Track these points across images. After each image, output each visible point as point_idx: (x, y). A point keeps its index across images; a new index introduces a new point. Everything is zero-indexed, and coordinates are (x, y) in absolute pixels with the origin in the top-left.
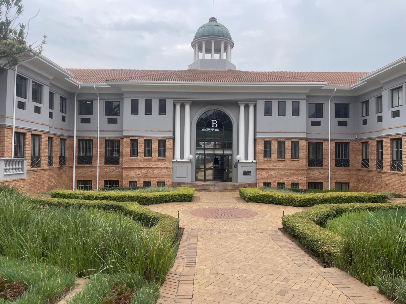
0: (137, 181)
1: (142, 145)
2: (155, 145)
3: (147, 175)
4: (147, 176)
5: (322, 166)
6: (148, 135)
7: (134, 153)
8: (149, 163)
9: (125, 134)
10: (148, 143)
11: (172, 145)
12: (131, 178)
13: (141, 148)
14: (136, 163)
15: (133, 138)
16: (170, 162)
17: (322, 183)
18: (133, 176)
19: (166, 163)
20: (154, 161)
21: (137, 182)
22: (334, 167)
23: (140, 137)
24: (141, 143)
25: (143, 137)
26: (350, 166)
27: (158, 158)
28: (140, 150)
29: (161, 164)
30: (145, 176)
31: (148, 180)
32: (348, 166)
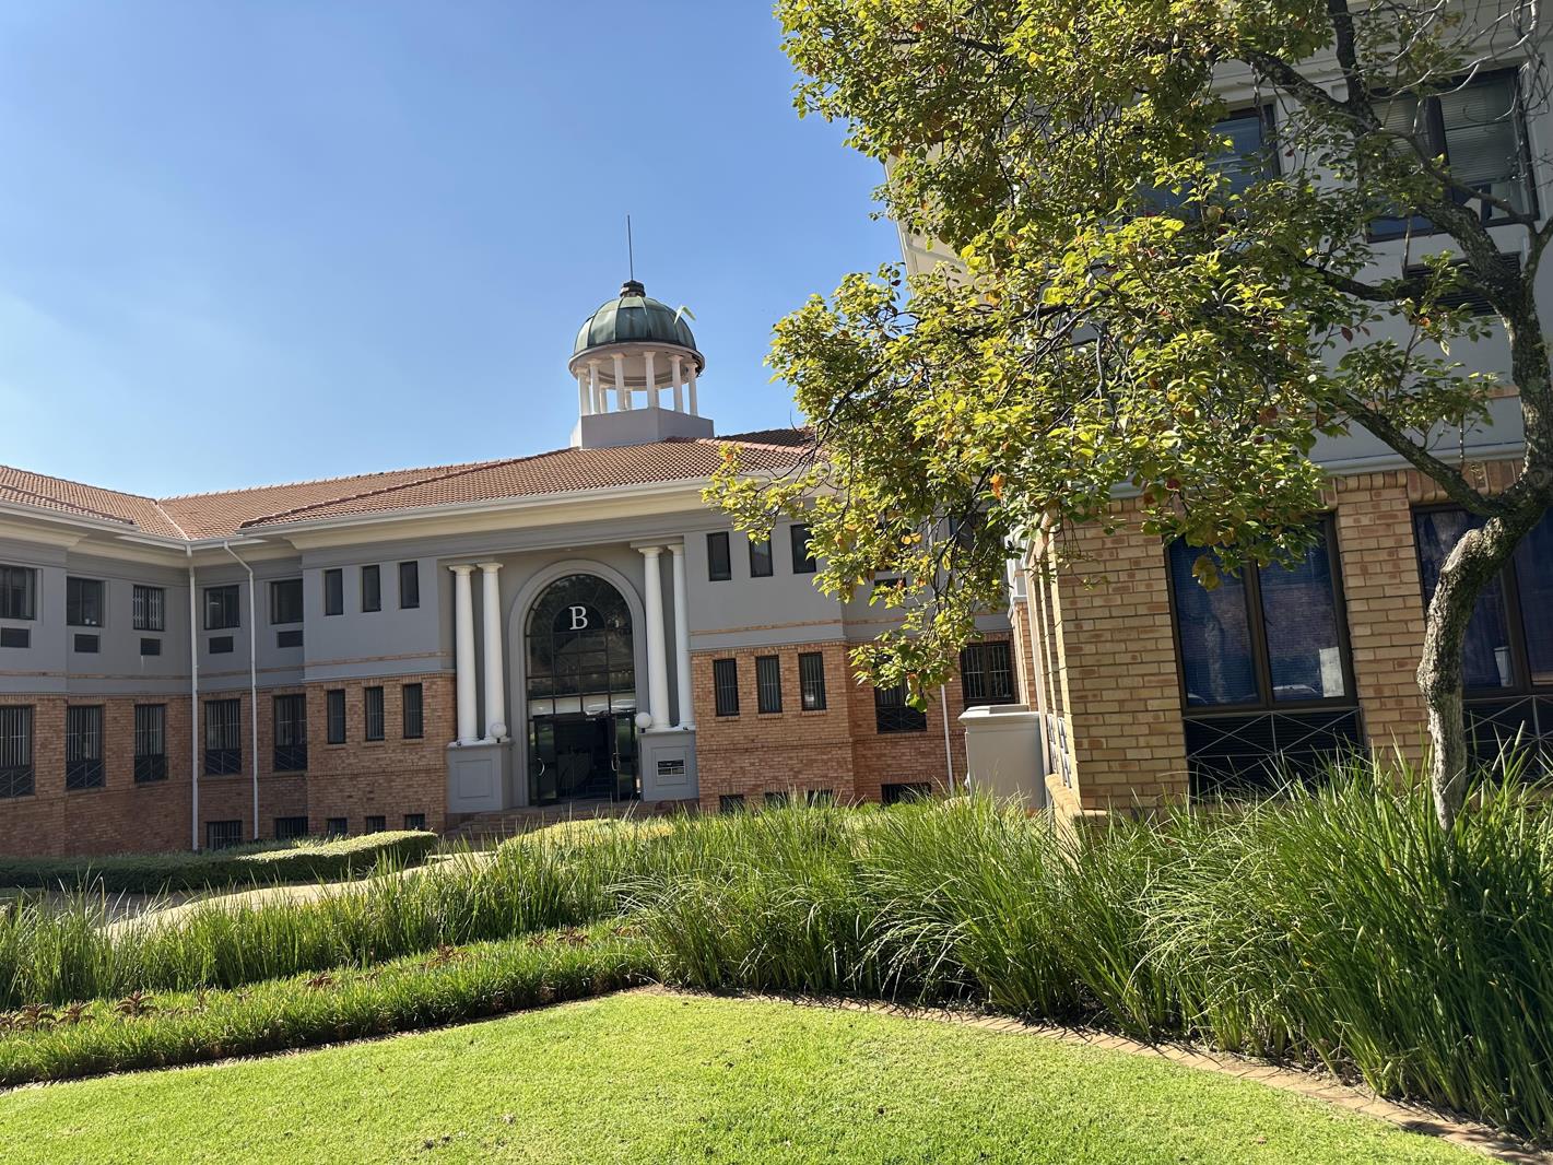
0: (345, 816)
1: (356, 706)
2: (393, 701)
3: (372, 796)
4: (372, 799)
5: (922, 726)
6: (373, 672)
7: (339, 730)
8: (378, 759)
9: (310, 676)
10: (373, 697)
11: (440, 699)
12: (330, 808)
13: (355, 713)
14: (343, 762)
15: (331, 687)
16: (437, 752)
18: (334, 803)
19: (424, 756)
20: (393, 752)
21: (345, 819)
23: (349, 682)
24: (354, 698)
25: (357, 681)
27: (404, 741)
28: (352, 720)
29: (411, 759)
30: (368, 799)
31: (377, 812)
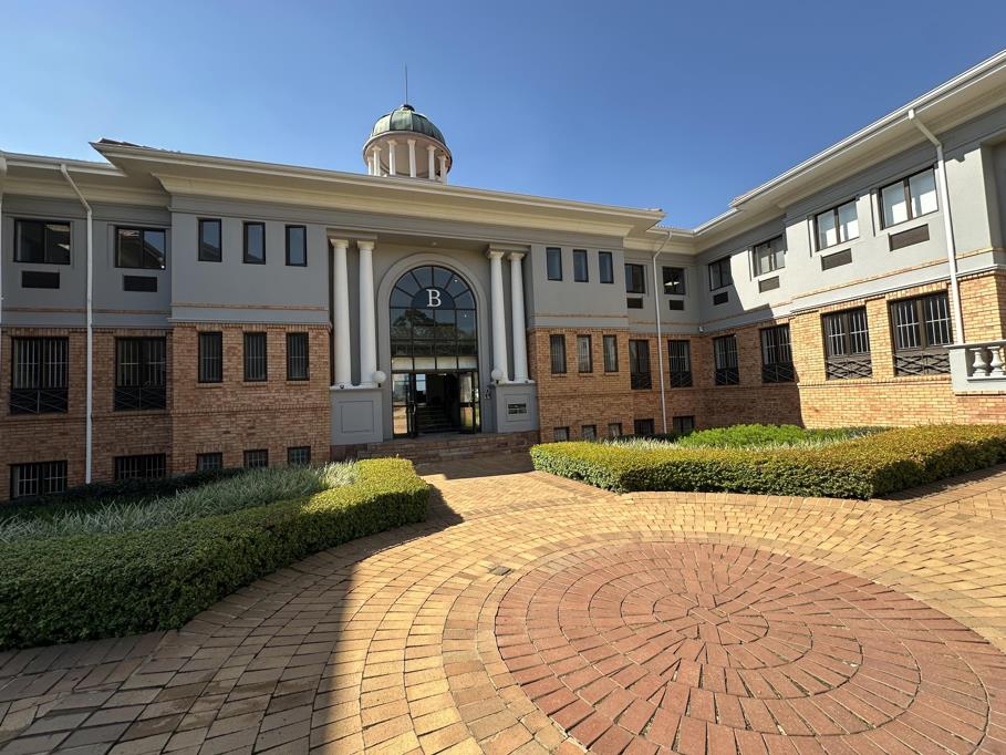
0: (220, 450)
1: (235, 348)
2: (277, 347)
3: (253, 431)
4: (254, 434)
5: (649, 386)
6: (256, 319)
7: (212, 370)
8: (259, 398)
9: (178, 316)
10: (256, 341)
11: (328, 348)
12: (202, 444)
13: (234, 354)
14: (219, 400)
15: (206, 329)
16: (322, 393)
17: (652, 420)
18: (208, 437)
19: (310, 396)
20: (276, 389)
21: (221, 454)
22: (669, 387)
23: (227, 326)
24: (233, 342)
25: (237, 326)
26: (694, 384)
27: (288, 383)
28: (229, 361)
29: (295, 398)
30: (249, 435)
31: (259, 445)
32: (690, 385)
